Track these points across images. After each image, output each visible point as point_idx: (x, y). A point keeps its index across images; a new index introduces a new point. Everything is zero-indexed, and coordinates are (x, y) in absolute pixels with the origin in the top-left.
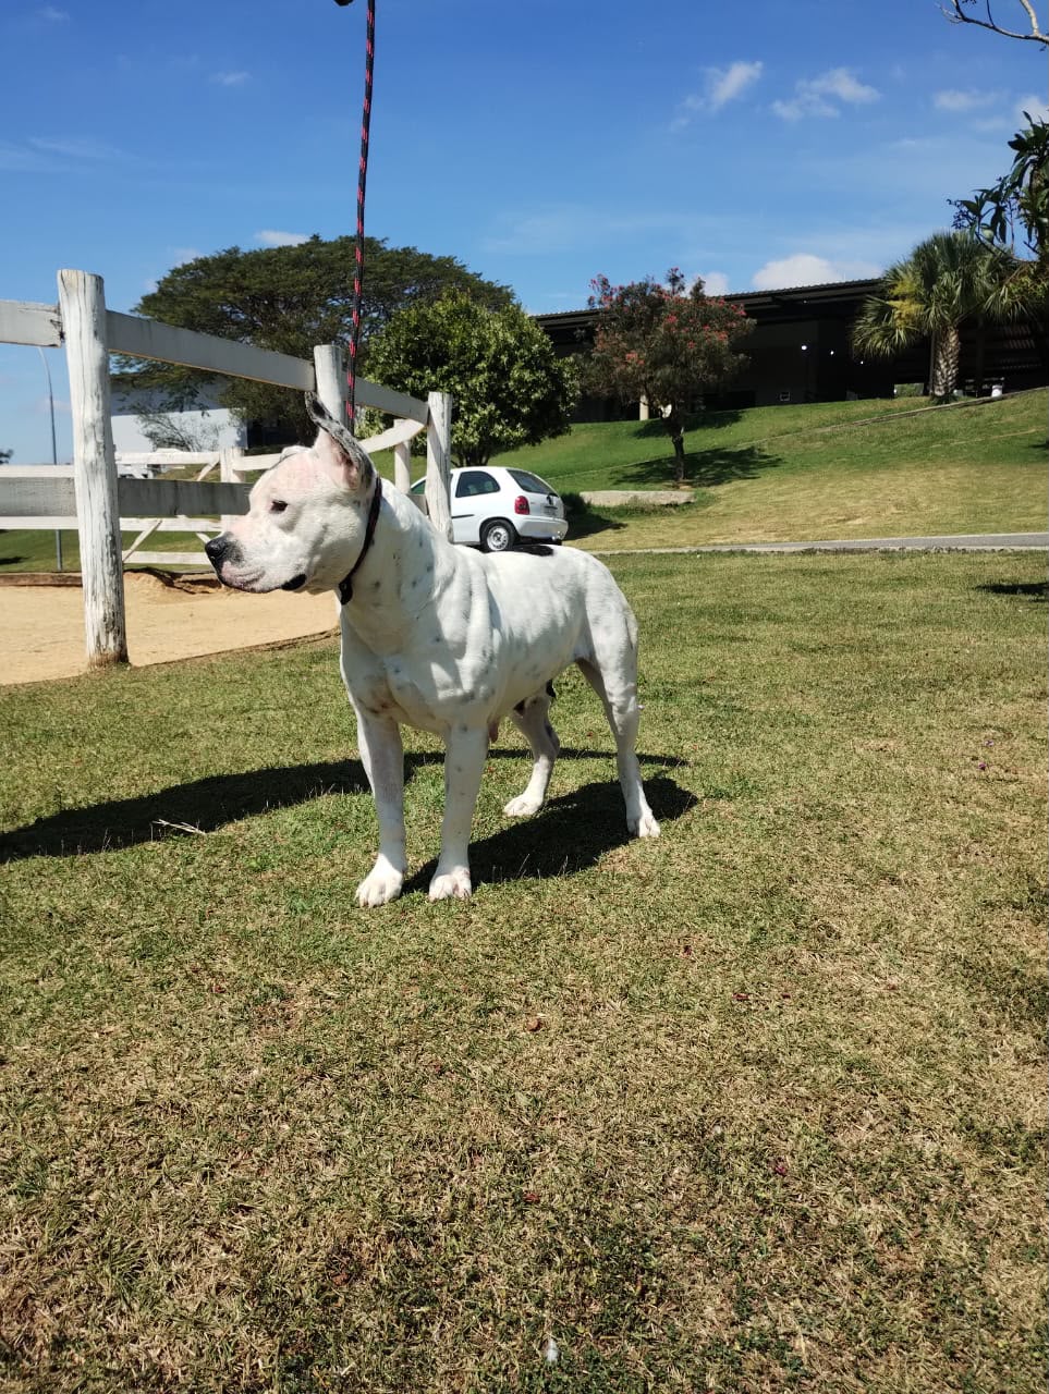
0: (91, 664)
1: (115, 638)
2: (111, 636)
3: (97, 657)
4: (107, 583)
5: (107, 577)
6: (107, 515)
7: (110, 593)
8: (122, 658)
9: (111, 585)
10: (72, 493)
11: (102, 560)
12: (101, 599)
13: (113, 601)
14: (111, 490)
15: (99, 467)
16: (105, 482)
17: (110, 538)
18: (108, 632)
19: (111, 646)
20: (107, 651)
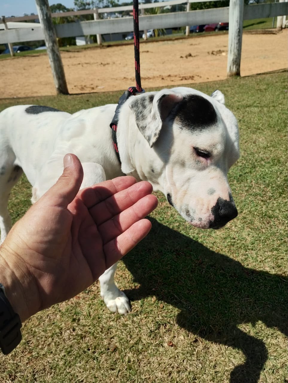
0: (228, 76)
1: (236, 67)
2: (234, 66)
3: (229, 74)
4: (235, 47)
5: (235, 44)
6: (238, 22)
7: (236, 51)
8: (238, 74)
9: (236, 48)
10: (228, 13)
11: (235, 38)
12: (233, 53)
13: (236, 53)
14: (240, 12)
15: (237, 3)
16: (239, 8)
17: (238, 30)
18: (233, 65)
19: (234, 70)
20: (233, 72)
